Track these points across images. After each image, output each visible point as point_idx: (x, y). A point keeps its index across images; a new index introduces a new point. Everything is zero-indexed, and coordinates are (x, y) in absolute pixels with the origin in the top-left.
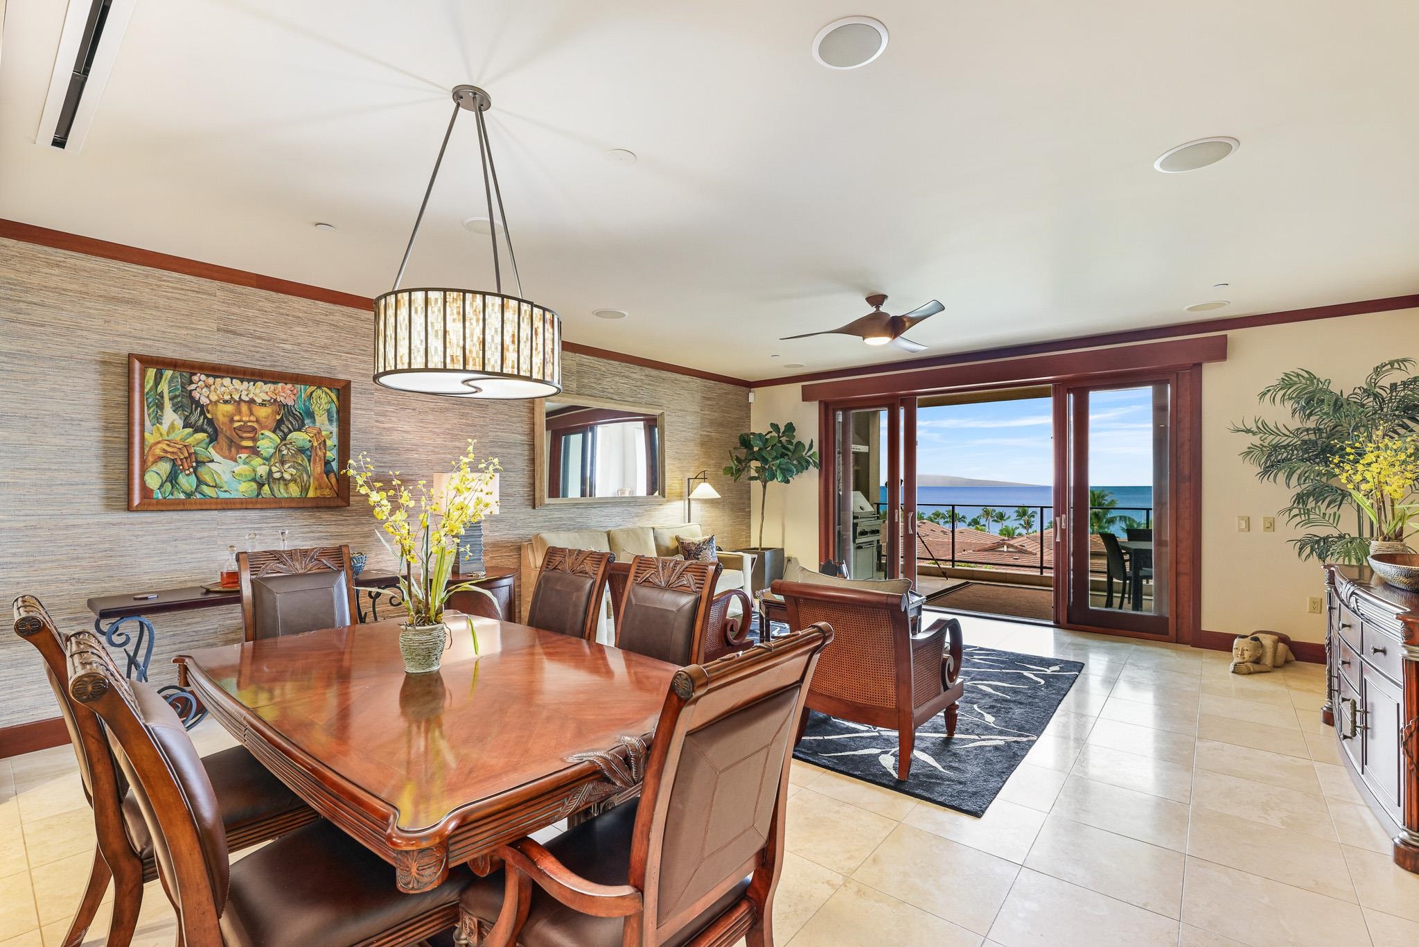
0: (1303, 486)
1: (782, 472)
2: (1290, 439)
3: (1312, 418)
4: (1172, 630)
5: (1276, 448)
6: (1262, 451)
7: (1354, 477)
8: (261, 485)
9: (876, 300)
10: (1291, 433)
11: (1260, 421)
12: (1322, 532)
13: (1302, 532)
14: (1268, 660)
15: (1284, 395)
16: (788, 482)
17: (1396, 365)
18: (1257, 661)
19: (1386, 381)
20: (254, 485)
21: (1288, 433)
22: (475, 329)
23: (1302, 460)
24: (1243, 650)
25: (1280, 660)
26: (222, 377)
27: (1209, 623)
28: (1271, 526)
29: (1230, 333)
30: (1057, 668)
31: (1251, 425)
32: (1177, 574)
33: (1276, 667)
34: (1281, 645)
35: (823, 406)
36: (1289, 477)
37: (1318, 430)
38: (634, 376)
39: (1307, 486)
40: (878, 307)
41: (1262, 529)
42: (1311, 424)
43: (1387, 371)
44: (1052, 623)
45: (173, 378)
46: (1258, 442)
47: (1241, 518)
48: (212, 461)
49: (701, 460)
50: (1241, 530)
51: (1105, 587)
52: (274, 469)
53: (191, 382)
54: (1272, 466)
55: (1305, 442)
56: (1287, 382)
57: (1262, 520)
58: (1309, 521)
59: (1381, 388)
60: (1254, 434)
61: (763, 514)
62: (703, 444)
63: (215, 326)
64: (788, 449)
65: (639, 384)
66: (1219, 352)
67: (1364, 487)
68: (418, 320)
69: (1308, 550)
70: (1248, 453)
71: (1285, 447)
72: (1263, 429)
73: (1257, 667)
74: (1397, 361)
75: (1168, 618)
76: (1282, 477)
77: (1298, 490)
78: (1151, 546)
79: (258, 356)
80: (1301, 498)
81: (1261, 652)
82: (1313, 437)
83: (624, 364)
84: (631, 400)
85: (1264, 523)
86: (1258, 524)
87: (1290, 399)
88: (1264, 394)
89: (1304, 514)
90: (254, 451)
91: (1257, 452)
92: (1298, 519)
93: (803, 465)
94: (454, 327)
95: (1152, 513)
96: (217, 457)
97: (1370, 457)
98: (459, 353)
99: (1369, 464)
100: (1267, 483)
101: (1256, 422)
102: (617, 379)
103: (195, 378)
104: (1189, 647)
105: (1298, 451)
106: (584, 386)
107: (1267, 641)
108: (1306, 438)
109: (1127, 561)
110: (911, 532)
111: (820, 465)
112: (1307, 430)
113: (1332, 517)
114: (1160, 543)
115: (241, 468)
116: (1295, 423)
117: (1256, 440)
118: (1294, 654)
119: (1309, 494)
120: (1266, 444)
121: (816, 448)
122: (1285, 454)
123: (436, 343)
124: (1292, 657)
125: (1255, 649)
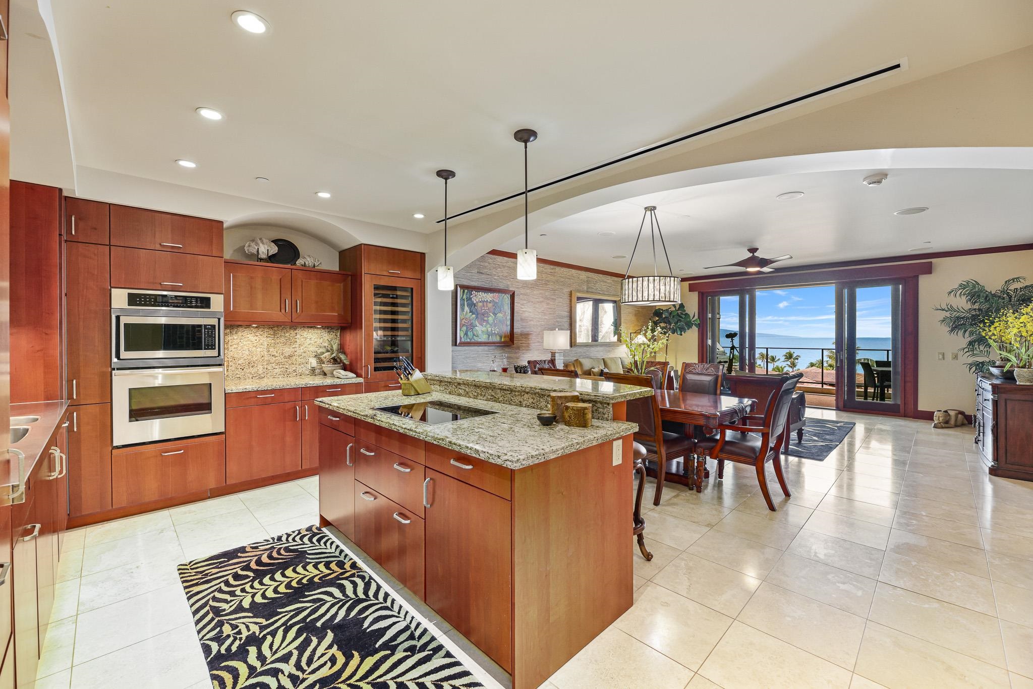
0: (972, 337)
1: (680, 330)
2: (965, 314)
3: (976, 304)
4: (902, 410)
5: (958, 318)
6: (951, 320)
7: (989, 333)
8: (489, 336)
9: (753, 250)
10: (966, 311)
11: (949, 305)
12: (980, 359)
13: (971, 360)
14: (952, 422)
15: (961, 293)
16: (681, 335)
17: (1015, 280)
18: (947, 422)
19: (1012, 287)
20: (487, 335)
21: (964, 311)
22: (668, 288)
23: (971, 325)
24: (939, 417)
25: (959, 423)
26: (479, 292)
27: (922, 406)
28: (956, 357)
29: (933, 260)
30: (842, 424)
31: (944, 307)
32: (905, 382)
33: (956, 426)
34: (960, 416)
35: (700, 293)
36: (965, 331)
37: (979, 310)
38: (608, 281)
39: (974, 337)
40: (753, 254)
41: (951, 359)
42: (976, 306)
43: (1012, 283)
44: (835, 408)
45: (467, 292)
46: (949, 315)
47: (940, 353)
48: (477, 326)
49: (635, 323)
50: (939, 359)
51: (863, 394)
52: (493, 329)
53: (472, 295)
54: (956, 327)
55: (973, 316)
56: (963, 286)
57: (951, 354)
58: (974, 355)
59: (1010, 290)
60: (947, 311)
61: (666, 351)
62: (636, 315)
63: (476, 271)
64: (682, 318)
65: (610, 285)
66: (928, 269)
67: (993, 337)
68: (651, 286)
69: (974, 369)
70: (943, 321)
71: (963, 318)
72: (951, 309)
73: (946, 425)
74: (1016, 278)
75: (899, 405)
76: (961, 333)
77: (969, 339)
78: (891, 369)
79: (488, 282)
80: (971, 343)
81: (948, 417)
82: (978, 313)
83: (604, 276)
84: (607, 293)
85: (952, 355)
86: (949, 356)
87: (964, 294)
88: (950, 293)
89: (971, 351)
90: (487, 322)
91: (949, 321)
92: (968, 353)
93: (689, 325)
94: (662, 288)
95: (890, 352)
96: (478, 325)
97: (996, 324)
98: (664, 295)
99: (995, 328)
100: (953, 336)
101: (947, 306)
102: (601, 283)
103: (473, 292)
104: (911, 419)
105: (969, 319)
106: (589, 288)
107: (952, 413)
108: (974, 313)
109: (876, 377)
110: (752, 361)
111: (699, 326)
112: (975, 309)
113: (986, 353)
114: (895, 367)
115: (484, 329)
116: (968, 306)
117: (948, 314)
118: (967, 420)
119: (975, 341)
120: (952, 316)
121: (696, 317)
122: (963, 321)
123: (657, 293)
124: (966, 422)
125: (945, 416)
